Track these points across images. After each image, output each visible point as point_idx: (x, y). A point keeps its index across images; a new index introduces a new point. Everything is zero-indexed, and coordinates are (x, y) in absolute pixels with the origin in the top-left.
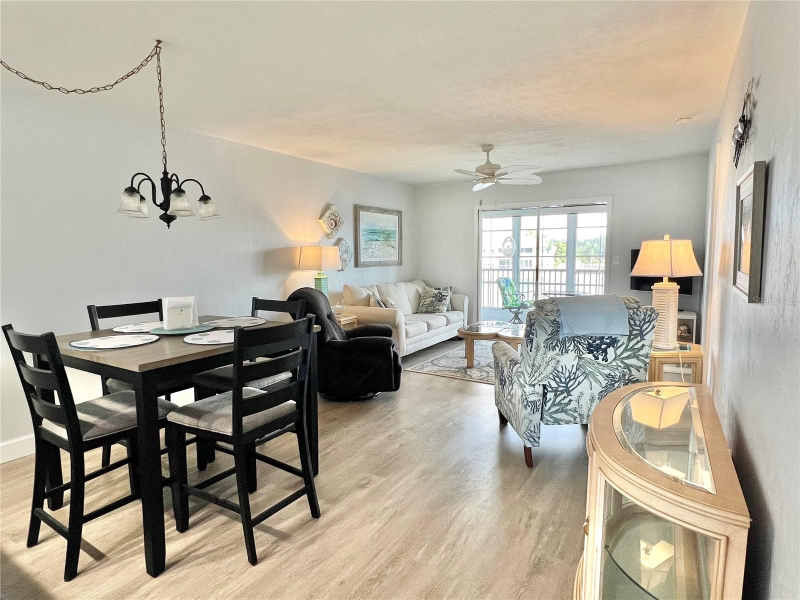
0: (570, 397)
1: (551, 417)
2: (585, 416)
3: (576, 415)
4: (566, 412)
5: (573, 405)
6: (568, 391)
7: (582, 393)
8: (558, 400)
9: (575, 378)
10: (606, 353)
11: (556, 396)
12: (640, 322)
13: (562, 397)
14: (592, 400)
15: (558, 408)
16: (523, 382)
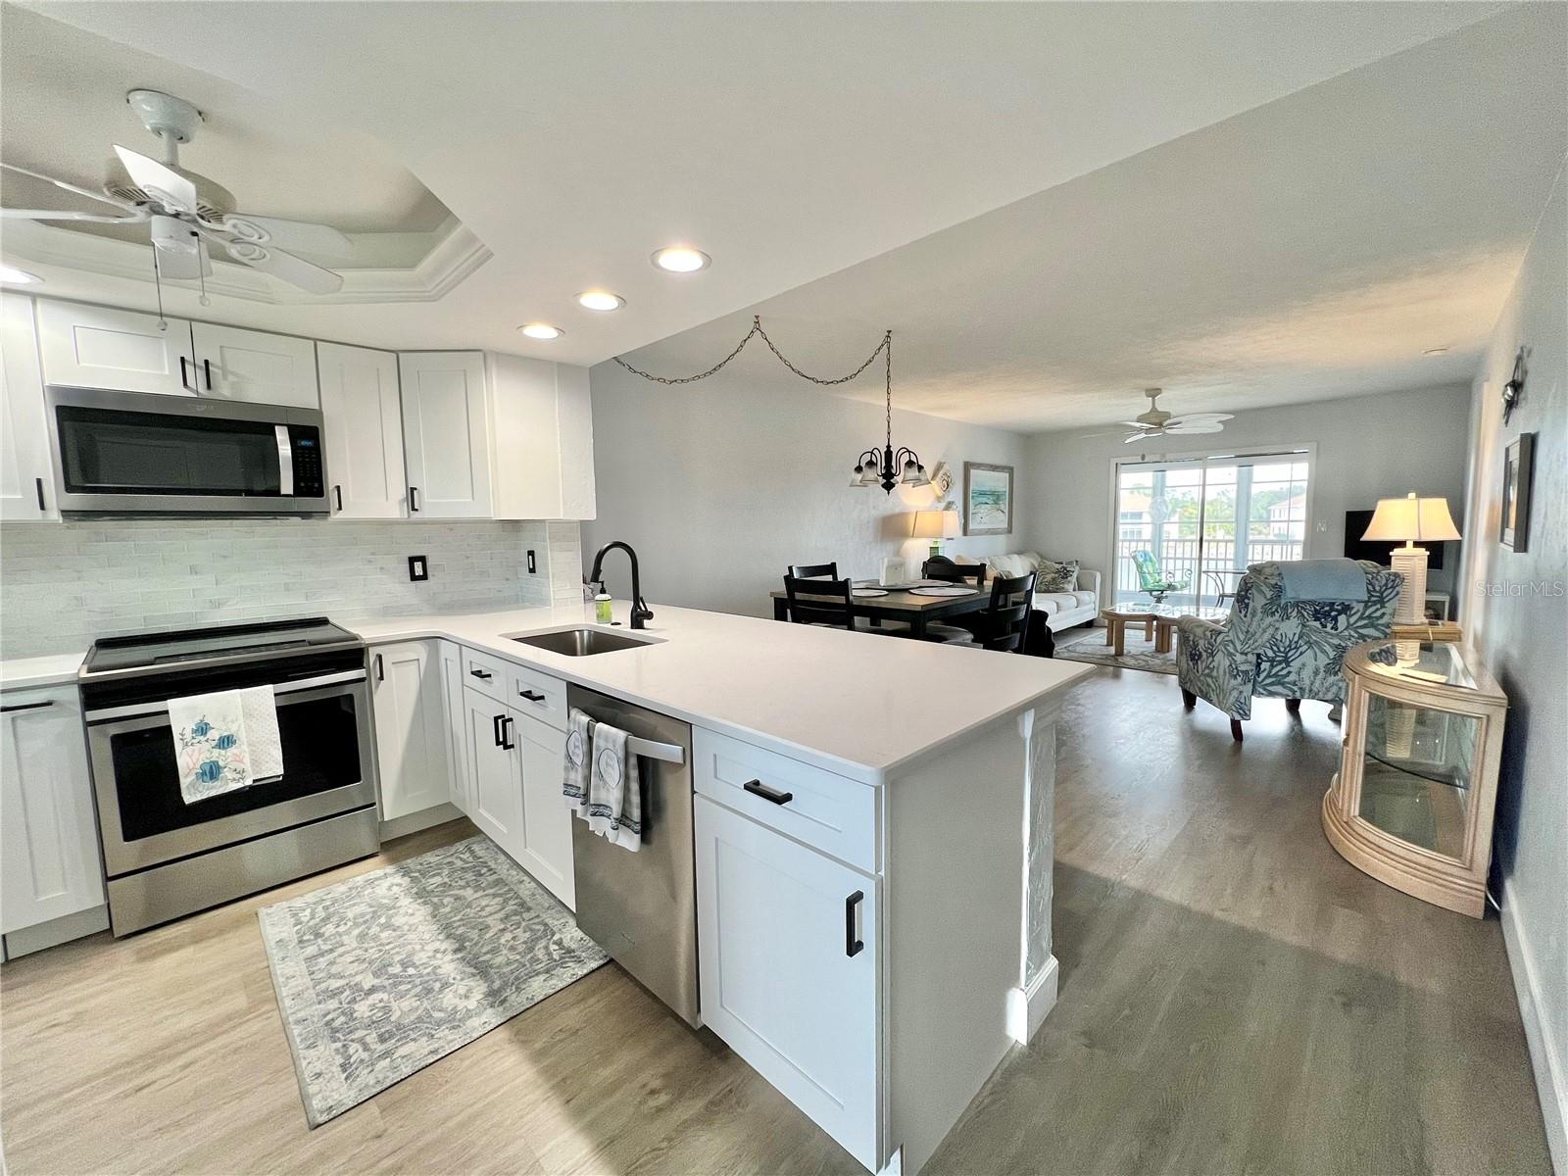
0: (1289, 669)
1: (1265, 689)
2: (1307, 691)
3: (1295, 688)
4: (1283, 684)
5: (1292, 678)
6: (1287, 661)
7: (1304, 665)
8: (1274, 671)
9: (1297, 648)
10: (1336, 622)
11: (1272, 666)
12: (1381, 588)
13: (1279, 668)
14: (1316, 673)
15: (1273, 679)
16: (1232, 651)
